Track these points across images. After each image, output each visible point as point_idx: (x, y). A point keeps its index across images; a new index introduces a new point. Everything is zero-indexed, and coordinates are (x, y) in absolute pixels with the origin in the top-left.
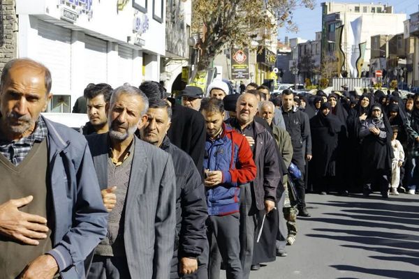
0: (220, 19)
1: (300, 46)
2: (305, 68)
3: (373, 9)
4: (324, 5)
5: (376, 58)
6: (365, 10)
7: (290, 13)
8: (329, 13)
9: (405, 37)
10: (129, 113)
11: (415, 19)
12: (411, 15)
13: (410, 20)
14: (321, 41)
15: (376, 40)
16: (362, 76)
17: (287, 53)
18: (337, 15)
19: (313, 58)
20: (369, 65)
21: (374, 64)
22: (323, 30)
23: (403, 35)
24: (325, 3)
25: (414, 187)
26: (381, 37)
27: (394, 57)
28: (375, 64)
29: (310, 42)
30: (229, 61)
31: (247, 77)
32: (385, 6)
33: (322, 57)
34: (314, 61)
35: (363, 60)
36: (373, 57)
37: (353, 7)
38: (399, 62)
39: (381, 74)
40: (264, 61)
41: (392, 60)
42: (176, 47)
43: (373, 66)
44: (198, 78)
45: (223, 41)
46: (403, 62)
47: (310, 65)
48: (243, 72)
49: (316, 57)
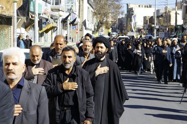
1: (119, 19)
2: (121, 27)
3: (145, 6)
4: (127, 5)
6: (142, 6)
8: (129, 7)
10: (89, 46)
14: (127, 17)
15: (145, 18)
18: (132, 9)
19: (123, 24)
22: (127, 13)
23: (153, 16)
26: (147, 17)
27: (150, 24)
28: (145, 26)
29: (123, 18)
32: (149, 5)
33: (127, 23)
34: (124, 25)
36: (144, 23)
37: (138, 5)
38: (152, 26)
49: (125, 23)
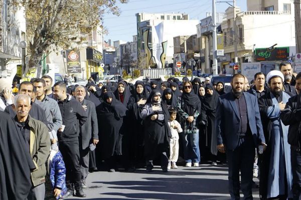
0: (45, 26)
1: (122, 46)
2: (126, 62)
3: (174, 17)
4: (138, 15)
5: (177, 53)
6: (168, 18)
7: (101, 19)
8: (142, 21)
9: (198, 37)
11: (204, 23)
12: (201, 21)
13: (201, 24)
14: (137, 42)
15: (176, 40)
16: (166, 67)
17: (112, 52)
18: (148, 22)
19: (131, 55)
20: (173, 59)
21: (176, 58)
22: (138, 34)
23: (196, 35)
24: (138, 14)
25: (190, 161)
26: (181, 38)
27: (190, 52)
29: (129, 43)
30: (65, 59)
31: (79, 71)
32: (183, 14)
33: (138, 54)
34: (133, 58)
35: (165, 55)
36: (175, 52)
37: (159, 16)
38: (195, 56)
39: (180, 65)
40: (92, 59)
41: (189, 54)
42: (12, 49)
43: (176, 59)
44: (29, 74)
45: (49, 43)
46: (197, 55)
47: (130, 60)
48: (77, 68)
49: (134, 54)
